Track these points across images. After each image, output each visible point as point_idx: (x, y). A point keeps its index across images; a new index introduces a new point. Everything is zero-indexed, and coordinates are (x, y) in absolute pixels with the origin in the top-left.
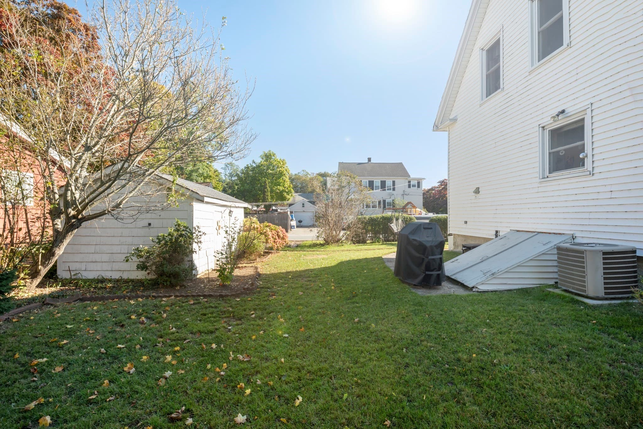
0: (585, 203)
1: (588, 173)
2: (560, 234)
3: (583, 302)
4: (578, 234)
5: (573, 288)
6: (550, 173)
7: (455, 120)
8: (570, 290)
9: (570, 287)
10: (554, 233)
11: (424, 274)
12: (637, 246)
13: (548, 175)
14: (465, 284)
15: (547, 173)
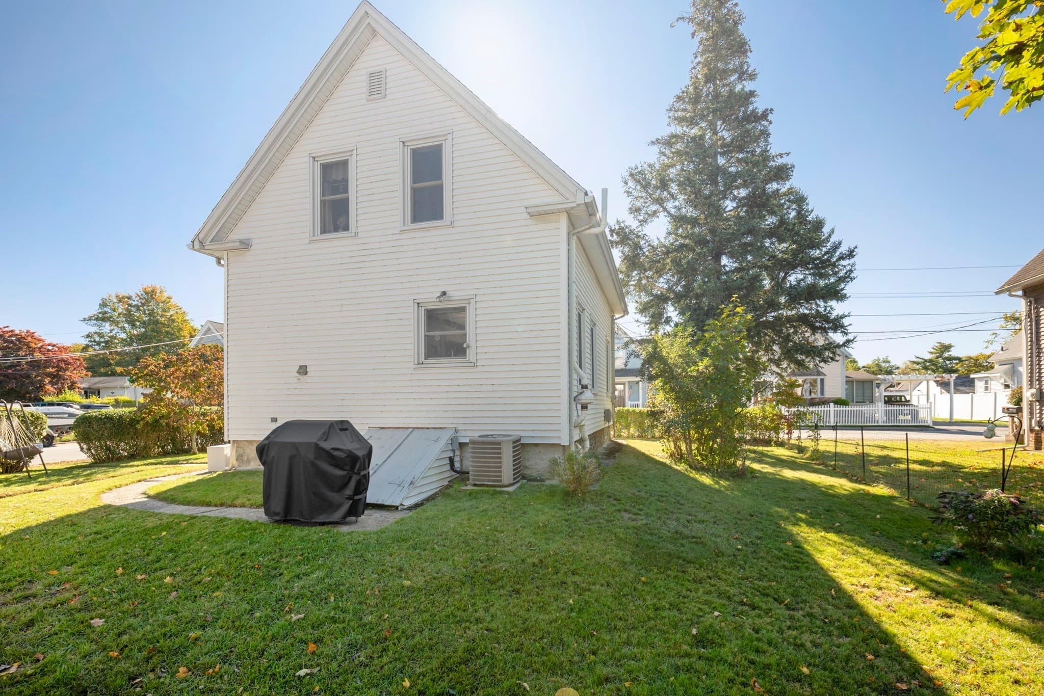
0: (468, 395)
1: (473, 364)
2: (441, 428)
3: (507, 492)
4: (460, 427)
5: (489, 481)
6: (425, 359)
7: (245, 245)
8: (486, 483)
9: (485, 480)
10: (434, 428)
11: (351, 501)
12: (522, 434)
13: (423, 360)
14: (386, 504)
15: (422, 359)
